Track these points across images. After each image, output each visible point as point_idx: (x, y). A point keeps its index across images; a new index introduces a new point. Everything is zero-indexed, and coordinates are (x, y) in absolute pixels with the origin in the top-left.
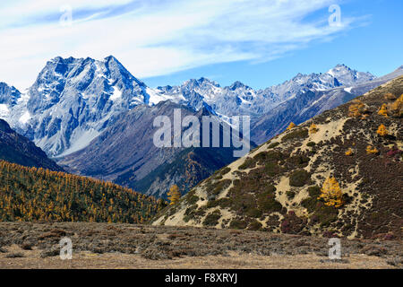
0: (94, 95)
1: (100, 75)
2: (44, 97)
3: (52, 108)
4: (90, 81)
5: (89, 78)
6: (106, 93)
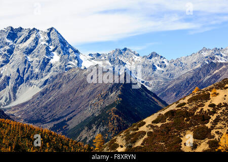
0: (37, 59)
1: (43, 43)
3: (3, 68)
4: (35, 47)
5: (34, 44)
6: (47, 57)
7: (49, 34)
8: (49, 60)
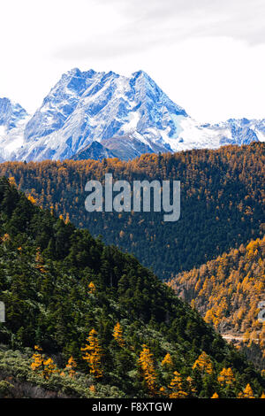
0: (103, 122)
1: (119, 96)
2: (45, 120)
3: (51, 136)
4: (105, 103)
5: (105, 99)
6: (117, 119)
7: (132, 82)
8: (120, 124)
